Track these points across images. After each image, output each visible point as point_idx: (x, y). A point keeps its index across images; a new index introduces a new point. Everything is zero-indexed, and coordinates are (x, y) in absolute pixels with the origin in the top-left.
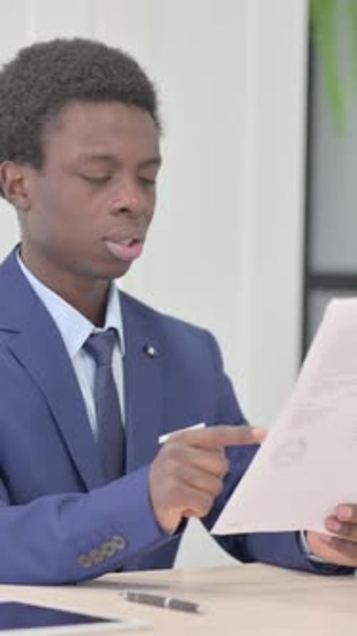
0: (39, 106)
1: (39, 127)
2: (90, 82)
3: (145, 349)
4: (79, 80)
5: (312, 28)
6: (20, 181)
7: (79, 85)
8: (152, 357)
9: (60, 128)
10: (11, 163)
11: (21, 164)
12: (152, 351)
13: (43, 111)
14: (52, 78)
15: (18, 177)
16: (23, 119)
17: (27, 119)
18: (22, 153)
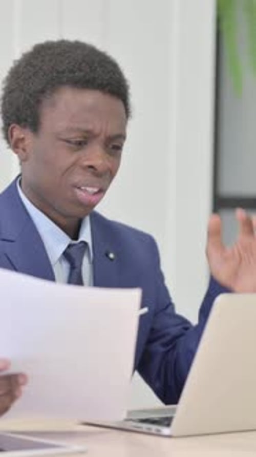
0: (40, 87)
1: (39, 102)
2: (78, 74)
3: (107, 255)
4: (72, 71)
5: (219, 21)
6: (23, 139)
7: (71, 75)
8: (111, 260)
9: (54, 105)
10: (17, 126)
11: (25, 127)
12: (111, 256)
13: (43, 92)
14: (53, 68)
15: (22, 136)
16: (28, 97)
17: (30, 95)
18: (26, 120)
